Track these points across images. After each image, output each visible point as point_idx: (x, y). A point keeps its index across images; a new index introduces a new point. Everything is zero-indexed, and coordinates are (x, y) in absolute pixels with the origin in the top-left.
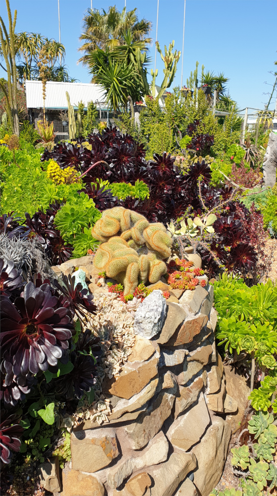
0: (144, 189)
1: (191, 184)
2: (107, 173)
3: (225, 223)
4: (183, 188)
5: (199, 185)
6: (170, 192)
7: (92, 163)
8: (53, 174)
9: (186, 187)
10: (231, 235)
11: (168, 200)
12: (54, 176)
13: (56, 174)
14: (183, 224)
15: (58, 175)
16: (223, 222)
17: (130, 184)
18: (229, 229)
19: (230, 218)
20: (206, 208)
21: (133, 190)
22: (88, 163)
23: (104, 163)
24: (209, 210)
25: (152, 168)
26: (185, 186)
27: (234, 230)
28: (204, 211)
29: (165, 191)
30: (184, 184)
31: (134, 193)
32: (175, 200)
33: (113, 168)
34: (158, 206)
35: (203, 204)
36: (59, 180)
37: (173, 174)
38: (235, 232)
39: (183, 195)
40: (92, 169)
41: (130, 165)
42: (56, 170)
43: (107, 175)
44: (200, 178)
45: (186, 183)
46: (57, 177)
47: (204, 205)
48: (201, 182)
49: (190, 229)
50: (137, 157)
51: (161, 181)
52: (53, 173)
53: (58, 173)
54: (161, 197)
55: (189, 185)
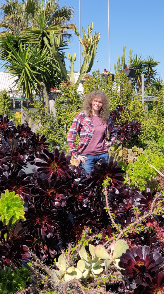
0: (15, 205)
1: (95, 190)
3: (137, 259)
4: (86, 196)
5: (105, 192)
6: (64, 204)
9: (90, 194)
10: (148, 280)
11: (62, 214)
14: (83, 254)
16: (136, 255)
18: (142, 269)
19: (146, 248)
20: (117, 226)
24: (122, 228)
25: (39, 170)
26: (88, 193)
27: (152, 271)
28: (115, 230)
29: (56, 203)
30: (86, 190)
34: (45, 225)
35: (112, 220)
37: (70, 177)
38: (153, 274)
39: (85, 206)
41: (3, 167)
44: (106, 182)
45: (89, 188)
47: (113, 222)
48: (108, 188)
49: (93, 262)
50: (16, 154)
51: (49, 189)
54: (48, 213)
55: (93, 191)
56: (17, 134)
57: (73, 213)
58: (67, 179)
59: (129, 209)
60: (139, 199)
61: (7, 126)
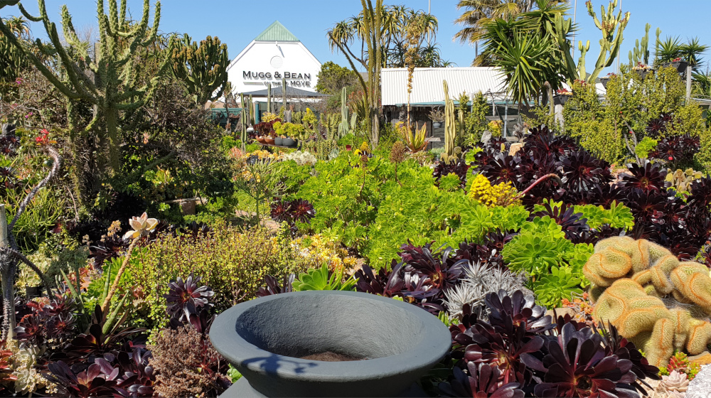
1: (695, 210)
2: (558, 191)
4: (682, 216)
6: (661, 222)
7: (534, 177)
8: (480, 193)
9: (687, 214)
12: (482, 195)
13: (484, 192)
15: (488, 194)
17: (601, 208)
21: (608, 216)
22: (528, 178)
23: (554, 178)
25: (626, 185)
29: (654, 220)
30: (683, 210)
31: (610, 221)
32: (668, 235)
33: (566, 184)
36: (489, 200)
37: (663, 194)
39: (681, 227)
40: (535, 186)
41: (593, 179)
42: (485, 187)
43: (558, 194)
46: (486, 196)
52: (480, 190)
53: (488, 192)
55: (692, 212)
58: (662, 197)
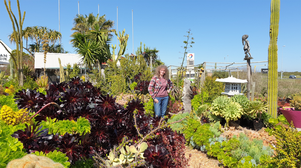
0: (85, 125)
1: (129, 116)
2: (58, 112)
3: (153, 152)
4: (124, 119)
5: (135, 117)
6: (112, 124)
7: (44, 104)
8: (4, 117)
9: (126, 118)
10: (159, 163)
11: (110, 130)
12: (6, 118)
13: (7, 116)
14: (122, 151)
15: (10, 117)
16: (152, 150)
17: (73, 121)
18: (156, 157)
19: (158, 146)
20: (141, 135)
21: (75, 126)
22: (41, 104)
23: (54, 104)
24: (143, 136)
25: (98, 106)
26: (125, 118)
27: (161, 158)
28: (140, 137)
29: (108, 123)
30: (124, 116)
31: (76, 128)
32: (117, 129)
33: (63, 107)
34: (101, 136)
35: (138, 132)
36: (11, 121)
37: (115, 109)
38: (162, 160)
39: (123, 125)
40: (43, 109)
41: (78, 104)
42: (8, 113)
43: (57, 113)
44: (135, 112)
45: (126, 115)
46: (8, 118)
47: (139, 133)
48: (136, 115)
49: (128, 155)
50: (85, 97)
51: (104, 116)
52: (4, 115)
53: (10, 115)
54: (103, 129)
55: (128, 117)
56: (84, 87)
57: (116, 128)
58: (114, 110)
59: (147, 126)
60: (152, 121)
61: (79, 83)
